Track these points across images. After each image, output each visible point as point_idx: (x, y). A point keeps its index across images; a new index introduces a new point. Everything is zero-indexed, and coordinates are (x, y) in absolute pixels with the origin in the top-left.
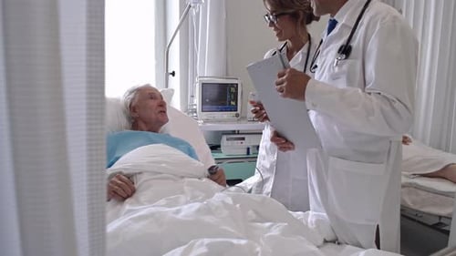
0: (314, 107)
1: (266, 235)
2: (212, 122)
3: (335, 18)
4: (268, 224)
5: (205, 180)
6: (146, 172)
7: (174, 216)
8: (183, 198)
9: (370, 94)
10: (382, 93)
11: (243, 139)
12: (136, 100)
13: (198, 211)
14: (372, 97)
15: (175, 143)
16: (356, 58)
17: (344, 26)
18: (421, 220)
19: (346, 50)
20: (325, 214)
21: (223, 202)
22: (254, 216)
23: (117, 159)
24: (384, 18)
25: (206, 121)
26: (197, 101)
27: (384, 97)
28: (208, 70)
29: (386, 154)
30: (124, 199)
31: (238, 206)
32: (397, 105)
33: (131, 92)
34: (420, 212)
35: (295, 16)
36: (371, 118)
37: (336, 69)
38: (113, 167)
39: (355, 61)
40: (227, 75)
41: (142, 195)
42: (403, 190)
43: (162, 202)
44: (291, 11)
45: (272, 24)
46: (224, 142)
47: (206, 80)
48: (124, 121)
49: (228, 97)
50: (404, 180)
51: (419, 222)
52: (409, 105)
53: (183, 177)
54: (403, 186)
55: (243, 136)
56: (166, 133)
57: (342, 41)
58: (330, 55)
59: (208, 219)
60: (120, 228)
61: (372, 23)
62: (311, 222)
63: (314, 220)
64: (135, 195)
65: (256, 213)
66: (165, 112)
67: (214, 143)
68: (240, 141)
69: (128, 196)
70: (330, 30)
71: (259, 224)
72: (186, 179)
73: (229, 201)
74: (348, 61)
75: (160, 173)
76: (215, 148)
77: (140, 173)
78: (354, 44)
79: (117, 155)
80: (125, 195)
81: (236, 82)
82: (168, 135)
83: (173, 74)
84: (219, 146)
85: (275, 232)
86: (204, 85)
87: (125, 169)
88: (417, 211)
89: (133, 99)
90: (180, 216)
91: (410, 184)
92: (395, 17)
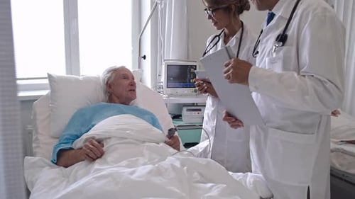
0: (257, 89)
1: (207, 195)
2: (175, 96)
3: (273, 11)
4: (209, 185)
5: (162, 144)
6: (115, 137)
7: (130, 176)
8: (141, 160)
9: (304, 76)
10: (315, 76)
11: (200, 110)
12: (113, 78)
13: (150, 172)
14: (307, 79)
15: (141, 114)
16: (292, 45)
17: (281, 17)
18: (347, 179)
19: (282, 39)
20: (261, 175)
21: (172, 165)
22: (199, 178)
23: (93, 126)
24: (315, 10)
25: (170, 95)
26: (163, 79)
27: (317, 78)
28: (173, 55)
29: (317, 126)
30: (94, 160)
31: (185, 168)
32: (329, 85)
33: (109, 72)
34: (347, 173)
35: (228, 9)
36: (307, 97)
37: (274, 55)
38: (89, 133)
39: (290, 47)
40: (188, 58)
41: (109, 157)
42: (332, 154)
43: (124, 163)
44: (224, 6)
45: (210, 17)
46: (185, 112)
47: (171, 62)
48: (101, 95)
49: (189, 76)
50: (333, 146)
51: (345, 181)
52: (340, 86)
53: (144, 142)
54: (332, 151)
55: (199, 108)
56: (135, 105)
57: (279, 31)
58: (269, 42)
59: (157, 180)
60: (84, 185)
61: (304, 14)
62: (250, 182)
63: (252, 180)
64: (104, 157)
65: (201, 174)
66: (134, 90)
67: (177, 113)
68: (197, 112)
69: (98, 158)
70: (269, 21)
71: (202, 185)
72: (147, 144)
73: (178, 164)
74: (284, 48)
75: (126, 138)
76: (176, 117)
77: (110, 138)
78: (289, 33)
79: (93, 123)
80: (95, 157)
81: (194, 64)
82: (137, 107)
83: (144, 57)
84: (181, 116)
85: (215, 192)
86: (169, 67)
87: (97, 135)
88: (343, 172)
89: (110, 77)
90: (133, 177)
91: (338, 149)
92: (325, 9)
